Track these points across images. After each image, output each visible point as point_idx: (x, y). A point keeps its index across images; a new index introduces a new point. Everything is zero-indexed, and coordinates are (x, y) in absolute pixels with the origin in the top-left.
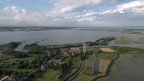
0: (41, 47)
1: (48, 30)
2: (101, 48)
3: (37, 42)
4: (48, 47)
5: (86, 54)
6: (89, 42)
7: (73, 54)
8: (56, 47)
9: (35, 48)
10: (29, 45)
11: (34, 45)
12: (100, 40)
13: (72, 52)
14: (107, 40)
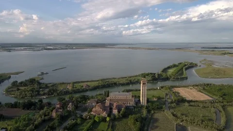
0: (47, 86)
1: (73, 49)
2: (176, 90)
3: (43, 74)
4: (61, 88)
5: (147, 108)
6: (148, 75)
7: (115, 112)
8: (78, 86)
9: (31, 90)
10: (21, 83)
11: (32, 81)
12: (169, 68)
13: (115, 104)
14: (182, 68)
